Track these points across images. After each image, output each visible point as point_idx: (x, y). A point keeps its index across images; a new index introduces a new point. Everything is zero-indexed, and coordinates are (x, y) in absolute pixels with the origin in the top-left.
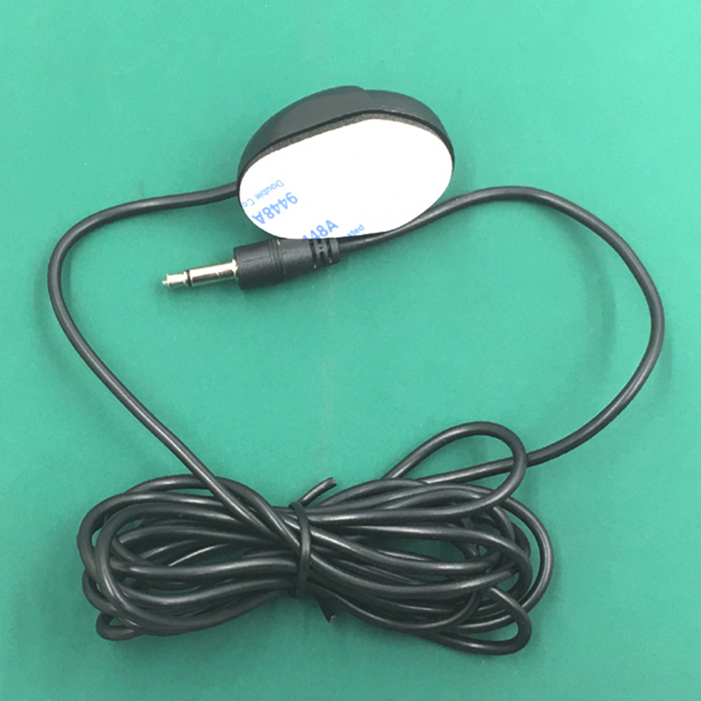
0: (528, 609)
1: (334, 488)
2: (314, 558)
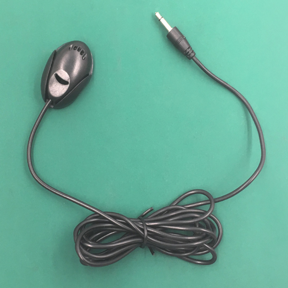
0: (214, 248)
1: (152, 211)
2: (148, 237)
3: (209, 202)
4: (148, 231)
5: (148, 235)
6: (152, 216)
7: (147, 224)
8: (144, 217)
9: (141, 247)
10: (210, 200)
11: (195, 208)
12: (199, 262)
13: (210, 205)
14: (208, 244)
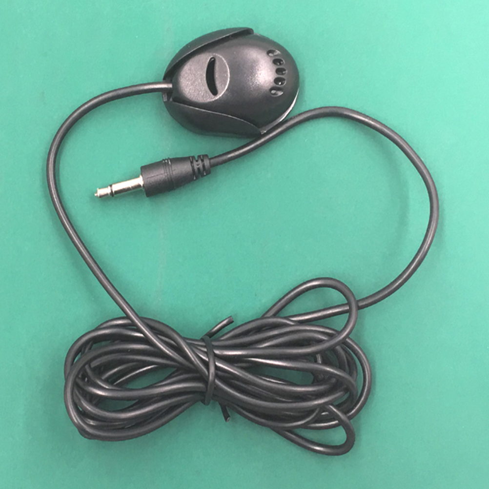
0: (350, 418)
1: (231, 324)
2: (217, 381)
3: (347, 308)
4: (217, 368)
5: (217, 376)
6: (228, 335)
7: (217, 352)
8: (212, 338)
9: (203, 401)
10: (349, 304)
11: (313, 323)
12: (318, 448)
13: (348, 314)
14: (338, 407)
